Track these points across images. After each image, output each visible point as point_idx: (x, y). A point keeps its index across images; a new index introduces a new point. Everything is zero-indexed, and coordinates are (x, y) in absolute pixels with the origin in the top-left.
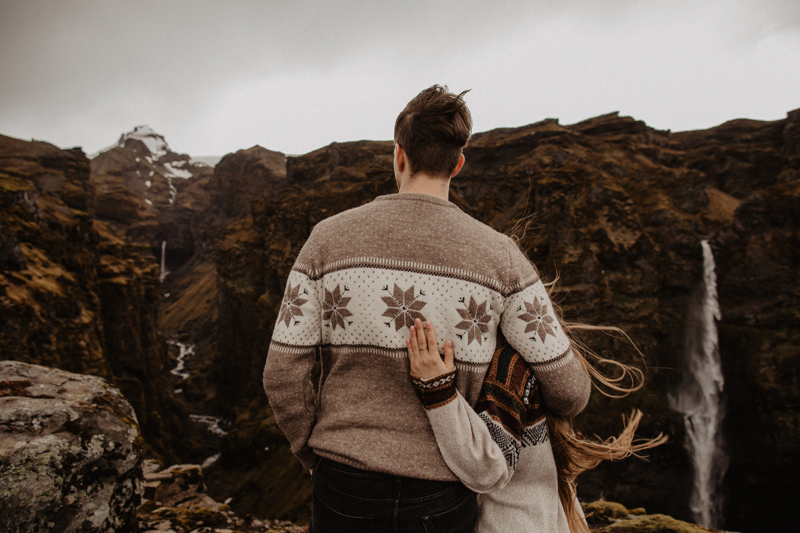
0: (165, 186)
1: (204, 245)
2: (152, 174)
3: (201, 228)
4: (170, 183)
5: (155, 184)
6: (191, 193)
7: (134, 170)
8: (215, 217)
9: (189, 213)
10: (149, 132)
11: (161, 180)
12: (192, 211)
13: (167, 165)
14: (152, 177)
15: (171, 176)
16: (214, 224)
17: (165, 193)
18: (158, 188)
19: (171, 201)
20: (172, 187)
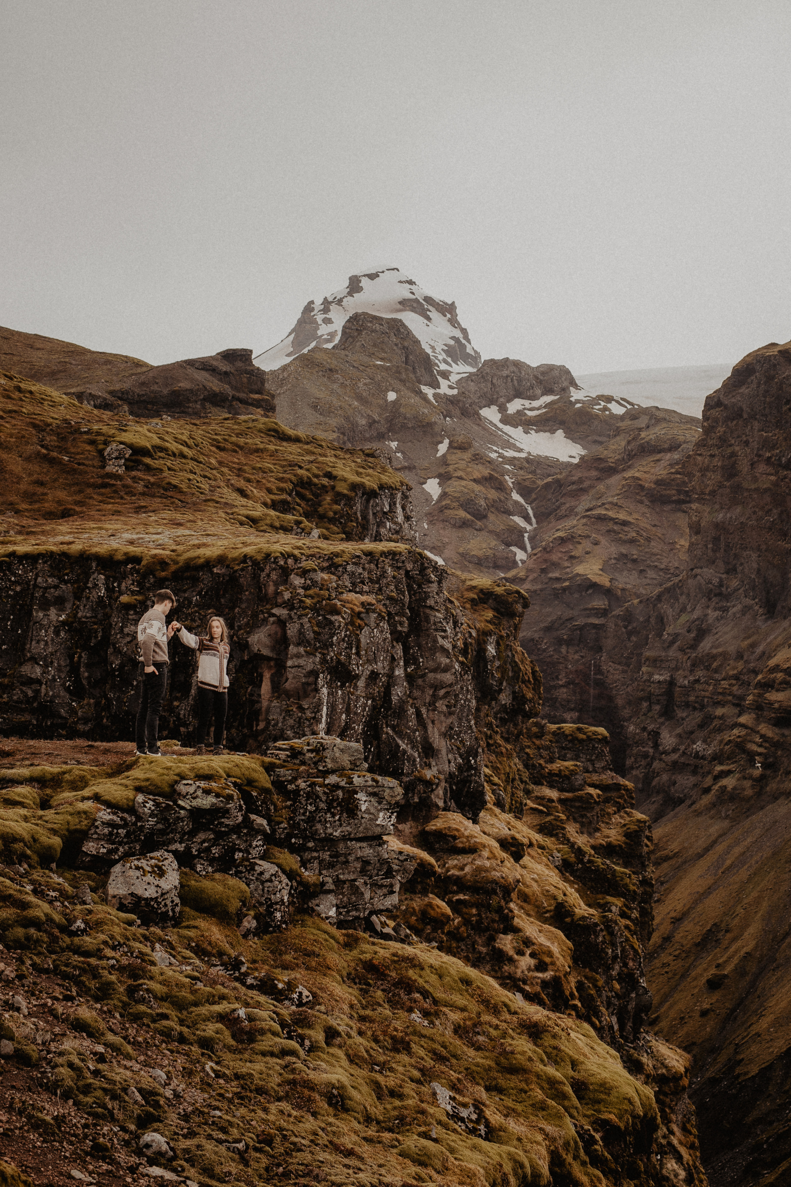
0: (493, 494)
1: (668, 739)
2: (443, 448)
3: (655, 662)
4: (509, 481)
5: (455, 487)
6: (601, 518)
7: (381, 437)
8: (713, 615)
9: (599, 603)
10: (404, 292)
11: (481, 471)
12: (608, 592)
13: (491, 414)
14: (444, 461)
15: (510, 453)
16: (706, 645)
17: (495, 521)
18: (467, 504)
19: (520, 555)
20: (516, 496)
